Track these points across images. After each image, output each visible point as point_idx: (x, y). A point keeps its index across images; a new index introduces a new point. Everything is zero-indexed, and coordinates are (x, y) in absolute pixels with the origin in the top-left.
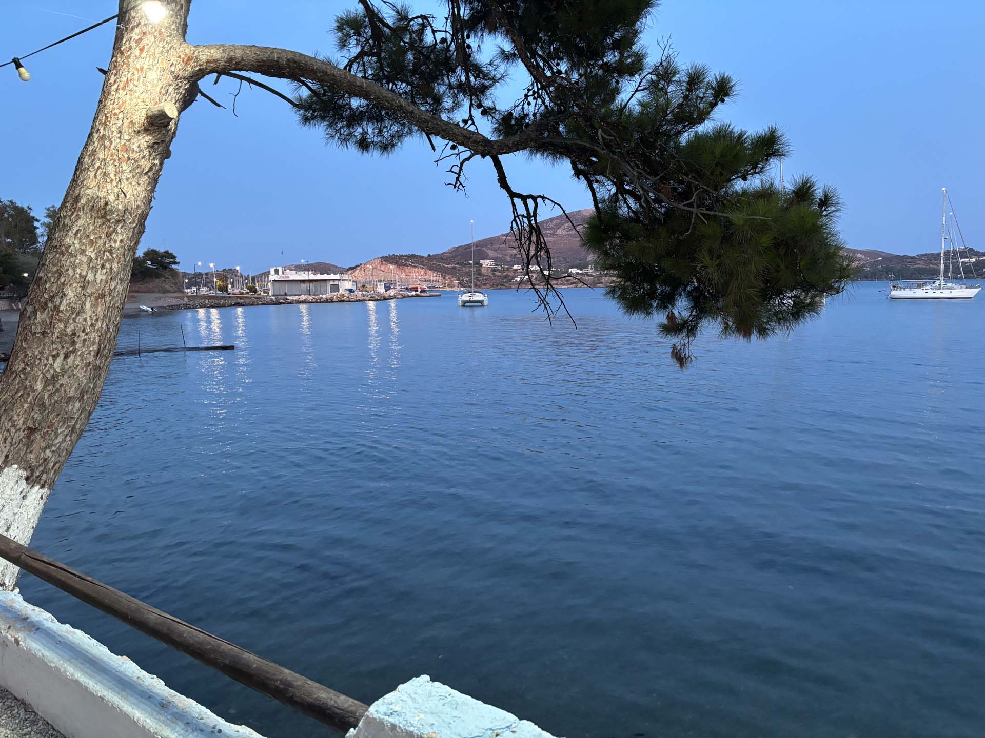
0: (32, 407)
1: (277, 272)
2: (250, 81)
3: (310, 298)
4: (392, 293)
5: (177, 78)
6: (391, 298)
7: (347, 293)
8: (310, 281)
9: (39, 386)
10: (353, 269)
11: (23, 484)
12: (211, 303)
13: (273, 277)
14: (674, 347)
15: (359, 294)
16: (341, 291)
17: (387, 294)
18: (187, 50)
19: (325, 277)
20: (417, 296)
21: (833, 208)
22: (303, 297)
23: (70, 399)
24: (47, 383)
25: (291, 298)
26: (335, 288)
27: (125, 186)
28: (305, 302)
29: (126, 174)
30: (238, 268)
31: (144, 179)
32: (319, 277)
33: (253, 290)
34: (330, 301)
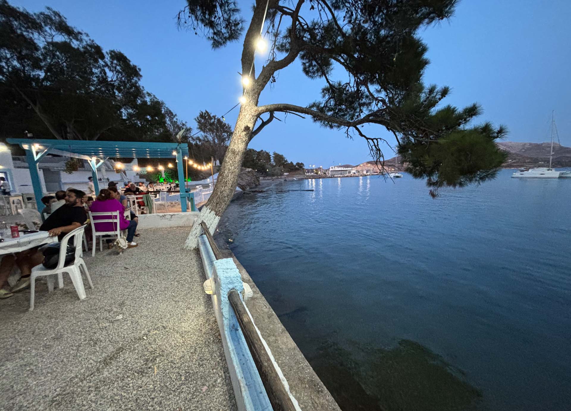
0: (217, 198)
1: (332, 168)
2: (290, 112)
3: (341, 176)
4: (368, 174)
5: (253, 116)
6: (368, 175)
7: (353, 174)
8: (342, 170)
9: (219, 194)
10: (357, 166)
11: (215, 215)
12: (313, 177)
13: (331, 169)
14: (431, 191)
15: (357, 174)
16: (351, 173)
17: (366, 174)
18: (256, 108)
19: (347, 169)
20: (377, 174)
21: (503, 134)
22: (339, 176)
23: (225, 197)
24: (221, 193)
25: (335, 176)
26: (350, 172)
27: (239, 145)
28: (339, 177)
29: (240, 142)
30: (321, 167)
31: (244, 143)
32: (345, 169)
33: (325, 173)
34: (348, 176)
